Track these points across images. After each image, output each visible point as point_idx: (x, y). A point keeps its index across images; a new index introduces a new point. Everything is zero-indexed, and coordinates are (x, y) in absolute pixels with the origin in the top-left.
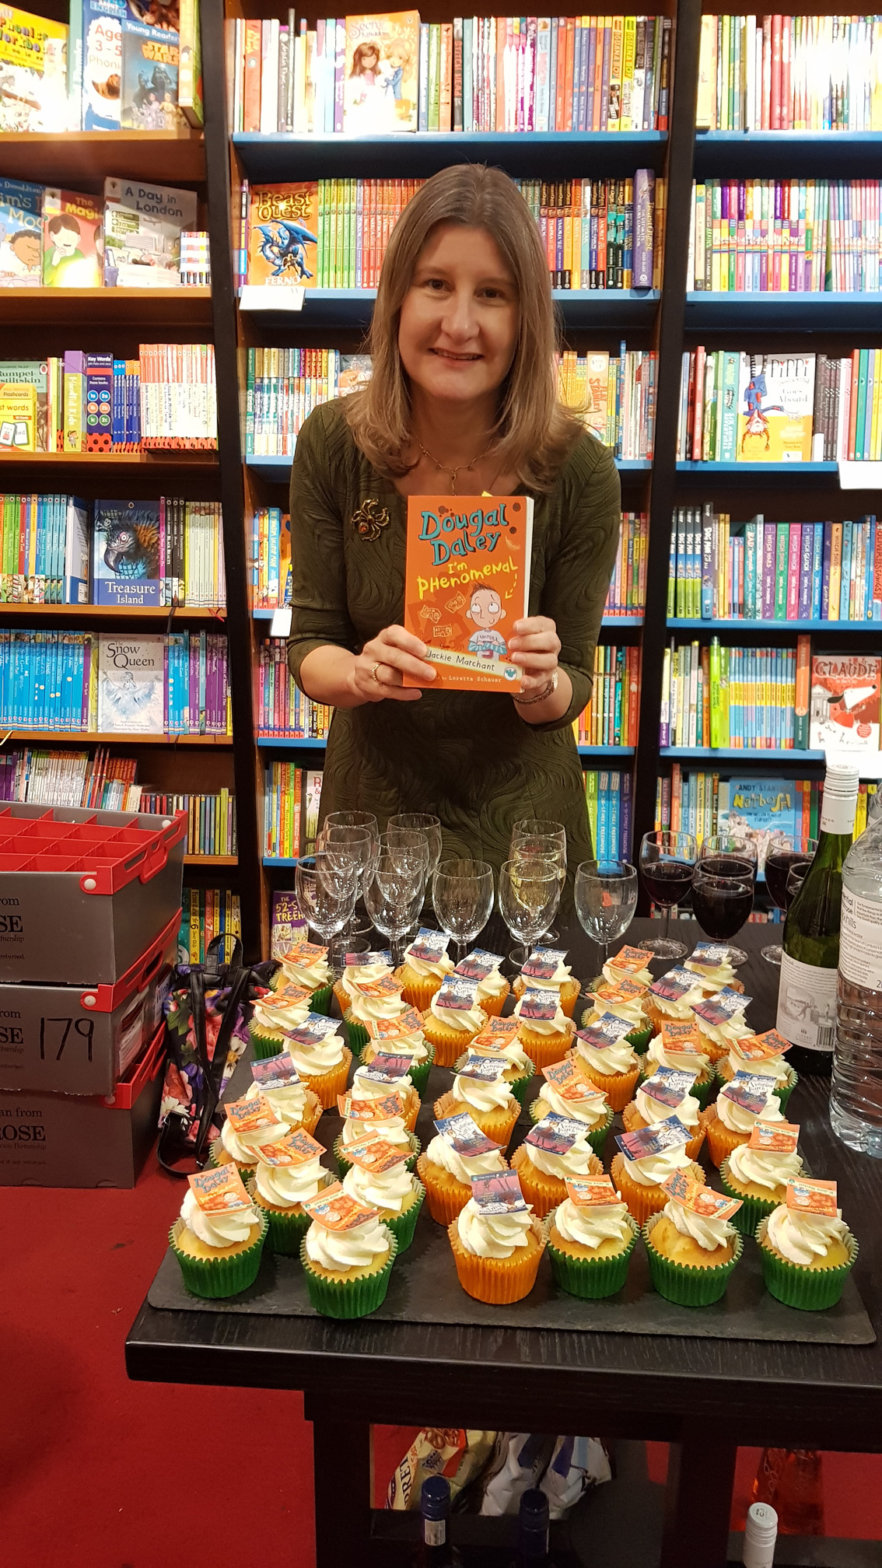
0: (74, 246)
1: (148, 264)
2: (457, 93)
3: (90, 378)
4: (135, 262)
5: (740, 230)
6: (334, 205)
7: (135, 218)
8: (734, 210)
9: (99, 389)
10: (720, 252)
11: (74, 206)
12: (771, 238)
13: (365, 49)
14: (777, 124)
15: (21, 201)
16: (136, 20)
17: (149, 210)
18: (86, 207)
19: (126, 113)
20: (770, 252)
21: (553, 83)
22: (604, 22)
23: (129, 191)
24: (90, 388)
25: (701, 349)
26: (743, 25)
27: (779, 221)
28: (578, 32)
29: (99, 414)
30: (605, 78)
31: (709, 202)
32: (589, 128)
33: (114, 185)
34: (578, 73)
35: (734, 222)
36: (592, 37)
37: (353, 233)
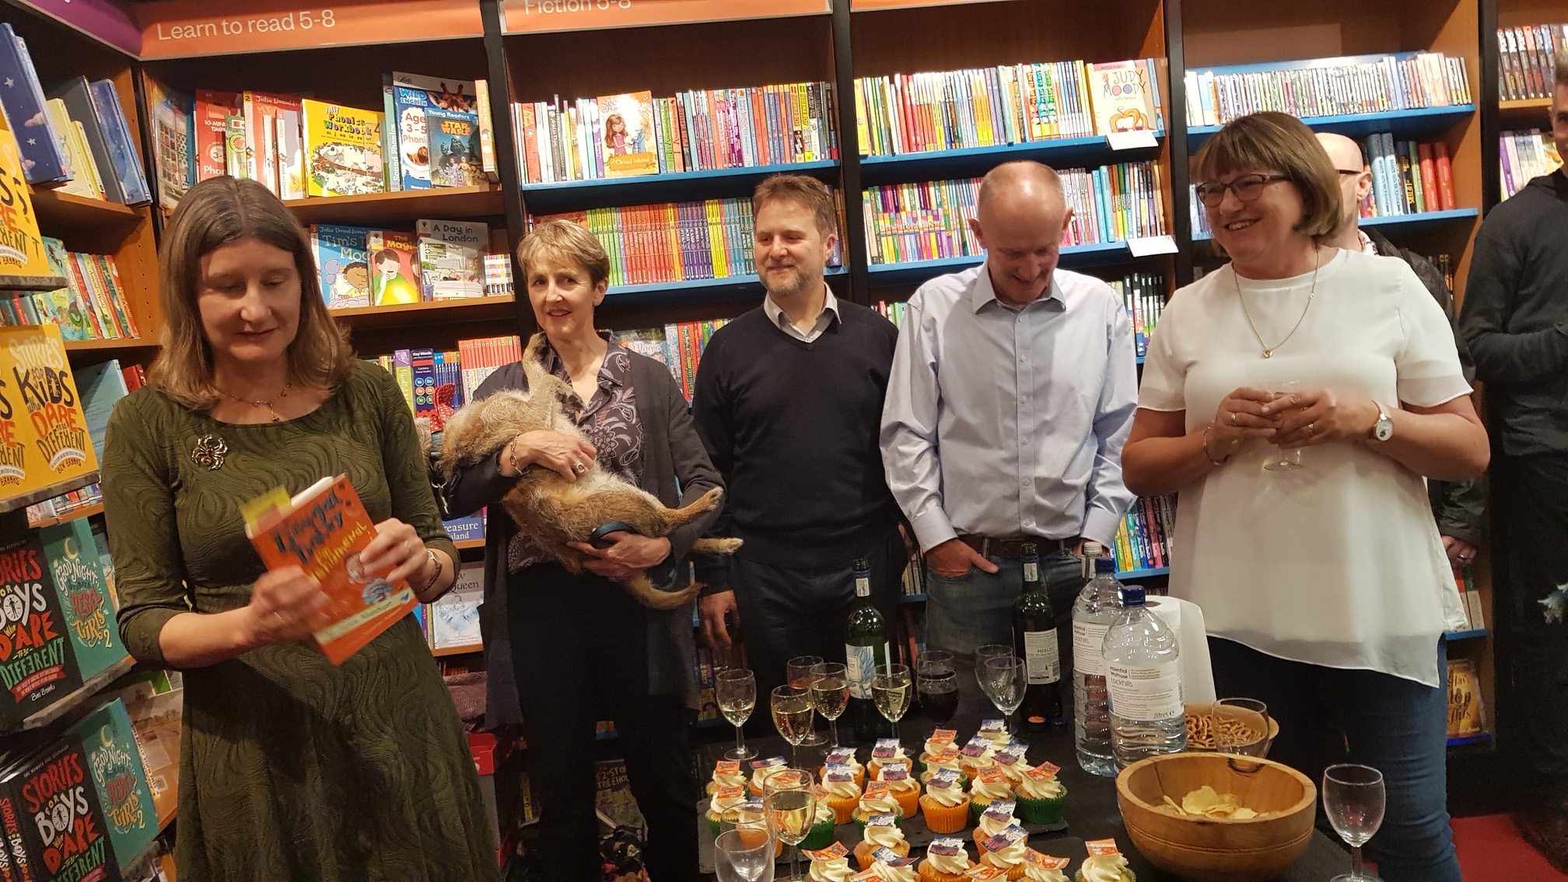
0: (396, 271)
1: (455, 279)
2: (685, 145)
3: (415, 369)
4: (445, 279)
5: (899, 220)
6: (600, 227)
7: (443, 247)
8: (891, 206)
9: (424, 376)
10: (886, 236)
11: (393, 242)
12: (920, 223)
13: (614, 118)
14: (914, 148)
15: (349, 242)
16: (435, 107)
17: (452, 239)
18: (403, 242)
19: (434, 174)
20: (921, 232)
21: (753, 132)
22: (784, 88)
23: (436, 228)
24: (416, 376)
25: (882, 303)
26: (881, 83)
27: (924, 212)
28: (766, 97)
29: (425, 395)
30: (790, 127)
31: (873, 202)
32: (783, 162)
33: (424, 224)
34: (770, 124)
35: (893, 215)
36: (777, 99)
37: (617, 246)
